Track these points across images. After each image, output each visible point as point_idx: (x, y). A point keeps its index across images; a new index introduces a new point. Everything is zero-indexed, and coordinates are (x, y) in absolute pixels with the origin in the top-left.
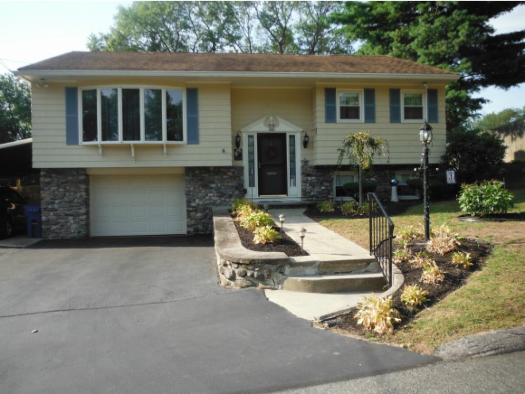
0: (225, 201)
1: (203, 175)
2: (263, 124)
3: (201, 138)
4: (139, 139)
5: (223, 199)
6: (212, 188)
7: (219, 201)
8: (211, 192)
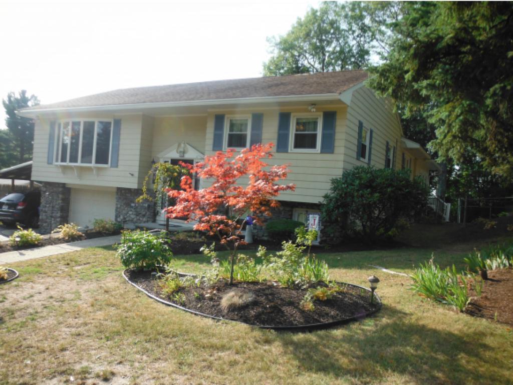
0: (139, 219)
1: (127, 195)
2: (175, 151)
3: (120, 163)
4: (90, 162)
5: (138, 218)
6: (132, 207)
7: (135, 220)
8: (131, 211)
